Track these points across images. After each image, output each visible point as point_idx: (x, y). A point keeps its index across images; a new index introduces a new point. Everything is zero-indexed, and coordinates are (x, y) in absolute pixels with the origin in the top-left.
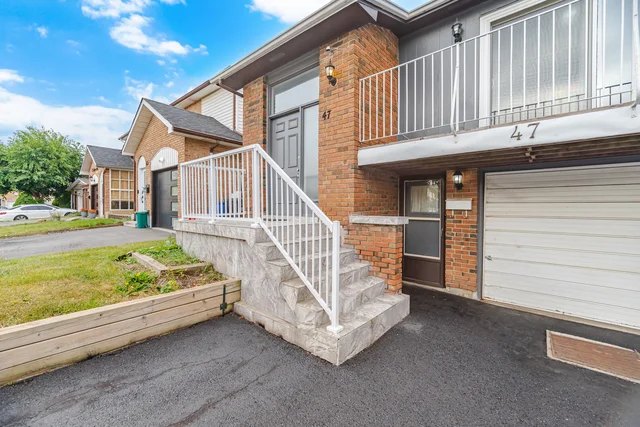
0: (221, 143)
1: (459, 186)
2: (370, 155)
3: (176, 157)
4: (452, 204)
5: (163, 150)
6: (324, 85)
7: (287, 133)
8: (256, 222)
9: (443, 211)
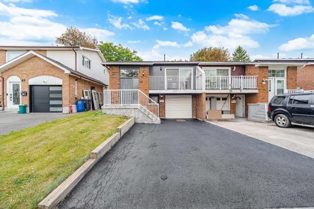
0: (82, 78)
1: (162, 98)
2: (151, 92)
3: (59, 81)
4: (161, 101)
5: (45, 77)
6: (140, 75)
7: (126, 83)
8: (139, 105)
9: (158, 102)
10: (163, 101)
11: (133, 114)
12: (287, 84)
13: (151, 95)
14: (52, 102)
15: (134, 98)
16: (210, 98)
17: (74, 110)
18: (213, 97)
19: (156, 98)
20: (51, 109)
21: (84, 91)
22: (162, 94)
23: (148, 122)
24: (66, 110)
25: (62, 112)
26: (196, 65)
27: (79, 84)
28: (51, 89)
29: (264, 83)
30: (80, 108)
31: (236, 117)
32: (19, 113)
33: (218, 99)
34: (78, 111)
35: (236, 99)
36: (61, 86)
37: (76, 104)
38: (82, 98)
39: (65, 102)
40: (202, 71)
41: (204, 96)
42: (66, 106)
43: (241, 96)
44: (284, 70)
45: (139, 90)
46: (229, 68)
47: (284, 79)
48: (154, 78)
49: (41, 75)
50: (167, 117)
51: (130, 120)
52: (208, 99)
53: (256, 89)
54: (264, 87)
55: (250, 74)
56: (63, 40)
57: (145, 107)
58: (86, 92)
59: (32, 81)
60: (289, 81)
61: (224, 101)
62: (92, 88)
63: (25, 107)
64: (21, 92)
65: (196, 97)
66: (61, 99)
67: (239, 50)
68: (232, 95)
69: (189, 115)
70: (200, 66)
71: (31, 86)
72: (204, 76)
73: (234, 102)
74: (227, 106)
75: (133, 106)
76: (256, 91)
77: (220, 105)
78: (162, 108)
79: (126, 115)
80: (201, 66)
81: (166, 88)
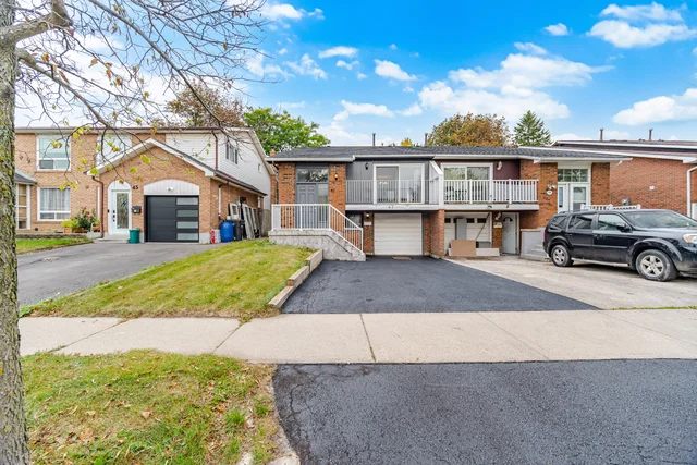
1: (368, 218)
2: (349, 207)
3: (194, 189)
4: (366, 224)
5: (171, 181)
6: (331, 178)
7: (307, 192)
8: (330, 229)
9: (362, 226)
10: (370, 224)
11: (320, 245)
12: (592, 195)
13: (349, 213)
14: (181, 225)
15: (321, 217)
16: (454, 218)
17: (218, 239)
18: (461, 218)
19: (358, 218)
20: (180, 236)
21: (231, 205)
22: (368, 212)
23: (344, 259)
24: (205, 237)
25: (198, 241)
26: (431, 159)
27: (225, 193)
28: (180, 202)
29: (549, 193)
30: (227, 236)
31: (503, 253)
32: (129, 242)
33: (471, 221)
34: (223, 241)
35: (502, 220)
36: (197, 197)
37: (220, 227)
38: (229, 218)
39: (204, 224)
40: (438, 171)
41: (442, 216)
42: (204, 231)
43: (513, 215)
44: (586, 170)
45: (330, 205)
46: (491, 165)
47: (587, 185)
48: (355, 183)
49: (164, 179)
50: (378, 252)
51: (316, 253)
52: (452, 221)
53: (536, 203)
54: (548, 200)
55: (527, 177)
56: (177, 105)
57: (339, 234)
58: (234, 207)
59: (149, 189)
60: (596, 188)
61: (481, 225)
62: (243, 200)
63: (138, 232)
64: (130, 207)
65: (429, 216)
66: (196, 219)
67: (529, 120)
68: (495, 213)
69: (417, 249)
70: (436, 160)
71: (147, 198)
72: (442, 181)
73: (499, 225)
74: (485, 233)
75: (319, 231)
76: (536, 207)
77: (474, 232)
78: (369, 235)
79: (308, 245)
80: (439, 161)
81: (375, 200)
